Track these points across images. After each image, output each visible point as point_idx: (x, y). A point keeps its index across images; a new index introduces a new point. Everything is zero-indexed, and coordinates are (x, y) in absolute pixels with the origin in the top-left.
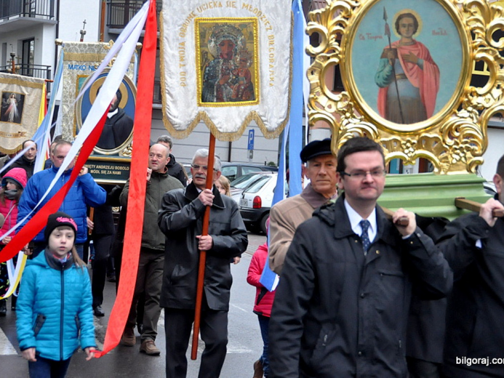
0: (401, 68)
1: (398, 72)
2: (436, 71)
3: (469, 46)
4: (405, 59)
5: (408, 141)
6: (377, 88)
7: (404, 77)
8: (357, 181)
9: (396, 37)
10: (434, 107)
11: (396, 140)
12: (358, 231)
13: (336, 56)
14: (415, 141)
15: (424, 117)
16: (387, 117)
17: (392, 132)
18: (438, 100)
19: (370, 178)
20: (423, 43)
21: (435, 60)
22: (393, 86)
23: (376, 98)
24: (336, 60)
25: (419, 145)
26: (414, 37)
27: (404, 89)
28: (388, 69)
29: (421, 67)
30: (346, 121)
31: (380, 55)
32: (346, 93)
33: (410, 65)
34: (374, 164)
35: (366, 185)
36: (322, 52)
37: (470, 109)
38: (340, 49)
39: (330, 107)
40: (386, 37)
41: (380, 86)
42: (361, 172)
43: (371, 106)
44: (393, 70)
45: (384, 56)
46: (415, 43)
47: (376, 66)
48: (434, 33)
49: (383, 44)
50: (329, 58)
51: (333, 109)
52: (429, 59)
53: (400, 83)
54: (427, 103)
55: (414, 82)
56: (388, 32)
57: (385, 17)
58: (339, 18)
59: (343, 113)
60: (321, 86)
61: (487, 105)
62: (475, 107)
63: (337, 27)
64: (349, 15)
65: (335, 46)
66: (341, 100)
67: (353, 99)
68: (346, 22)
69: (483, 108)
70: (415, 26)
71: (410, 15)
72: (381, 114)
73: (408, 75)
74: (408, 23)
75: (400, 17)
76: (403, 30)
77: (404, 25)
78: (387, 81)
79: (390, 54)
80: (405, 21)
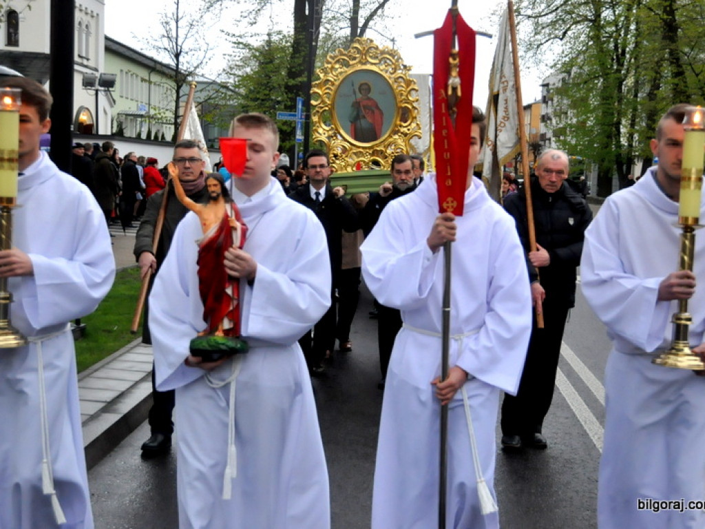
1: (361, 114)
2: (381, 113)
3: (398, 100)
5: (367, 152)
6: (350, 124)
7: (364, 117)
8: (312, 171)
9: (359, 96)
10: (381, 133)
11: (360, 152)
13: (327, 106)
14: (371, 152)
15: (375, 139)
16: (356, 139)
17: (359, 147)
18: (383, 130)
19: (318, 169)
20: (374, 98)
21: (381, 108)
22: (358, 122)
24: (327, 108)
25: (373, 154)
26: (369, 95)
27: (364, 123)
28: (355, 113)
29: (373, 112)
30: (333, 142)
31: (351, 104)
32: (333, 126)
33: (367, 111)
34: (322, 162)
35: (317, 173)
36: (319, 104)
37: (400, 134)
38: (328, 102)
39: (324, 134)
40: (354, 96)
41: (352, 122)
44: (358, 114)
45: (353, 106)
46: (369, 99)
48: (381, 94)
49: (353, 99)
50: (322, 108)
51: (326, 135)
52: (377, 107)
53: (362, 121)
54: (377, 131)
55: (369, 120)
56: (355, 93)
57: (353, 85)
58: (327, 86)
59: (332, 137)
60: (319, 123)
61: (408, 132)
62: (402, 133)
63: (327, 91)
64: (333, 84)
65: (327, 100)
66: (330, 130)
67: (337, 130)
68: (332, 88)
69: (406, 134)
70: (369, 90)
71: (366, 84)
72: (352, 137)
73: (366, 116)
74: (365, 88)
75: (361, 85)
76: (362, 91)
77: (363, 89)
78: (355, 120)
79: (356, 105)
80: (364, 87)
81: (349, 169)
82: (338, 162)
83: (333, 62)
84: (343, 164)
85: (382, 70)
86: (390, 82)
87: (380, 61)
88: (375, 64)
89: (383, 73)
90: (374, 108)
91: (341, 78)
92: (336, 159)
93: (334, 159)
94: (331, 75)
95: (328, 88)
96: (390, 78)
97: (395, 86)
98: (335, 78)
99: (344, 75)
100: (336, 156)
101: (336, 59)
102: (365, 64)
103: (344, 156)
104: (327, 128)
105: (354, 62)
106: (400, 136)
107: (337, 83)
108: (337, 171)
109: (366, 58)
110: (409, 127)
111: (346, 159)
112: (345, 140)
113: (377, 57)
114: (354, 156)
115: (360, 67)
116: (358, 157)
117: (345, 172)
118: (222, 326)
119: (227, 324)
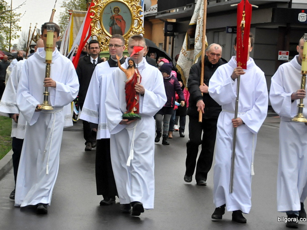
0: (116, 22)
2: (125, 22)
3: (133, 16)
4: (117, 19)
7: (116, 24)
8: (92, 50)
9: (114, 14)
10: (124, 32)
12: (92, 62)
13: (98, 18)
16: (112, 34)
18: (126, 30)
19: (95, 50)
20: (121, 15)
21: (124, 20)
22: (113, 26)
23: (109, 29)
26: (118, 13)
27: (116, 27)
28: (112, 22)
29: (121, 21)
30: (101, 36)
32: (101, 28)
33: (118, 21)
34: (96, 46)
35: (94, 51)
36: (94, 17)
37: (134, 33)
39: (97, 32)
41: (110, 27)
42: (93, 48)
43: (108, 32)
44: (113, 22)
45: (111, 18)
46: (119, 15)
47: (109, 21)
48: (124, 13)
50: (96, 19)
51: (98, 33)
52: (123, 19)
53: (115, 26)
54: (123, 31)
55: (119, 25)
57: (111, 8)
58: (98, 9)
59: (101, 33)
60: (94, 27)
61: (138, 32)
62: (135, 32)
63: (98, 11)
64: (101, 8)
65: (98, 16)
66: (100, 30)
67: (103, 30)
68: (100, 10)
69: (137, 32)
70: (119, 11)
71: (117, 8)
72: (110, 34)
73: (117, 24)
74: (117, 10)
75: (115, 8)
78: (112, 25)
79: (113, 18)
82: (103, 46)
84: (106, 47)
85: (125, 1)
86: (129, 7)
89: (126, 3)
91: (105, 5)
92: (103, 45)
93: (101, 44)
94: (100, 3)
96: (129, 5)
97: (131, 9)
98: (102, 5)
99: (107, 3)
100: (102, 43)
103: (106, 43)
104: (98, 29)
107: (103, 7)
108: (103, 50)
110: (138, 29)
112: (107, 35)
117: (107, 51)
118: (133, 110)
119: (135, 109)
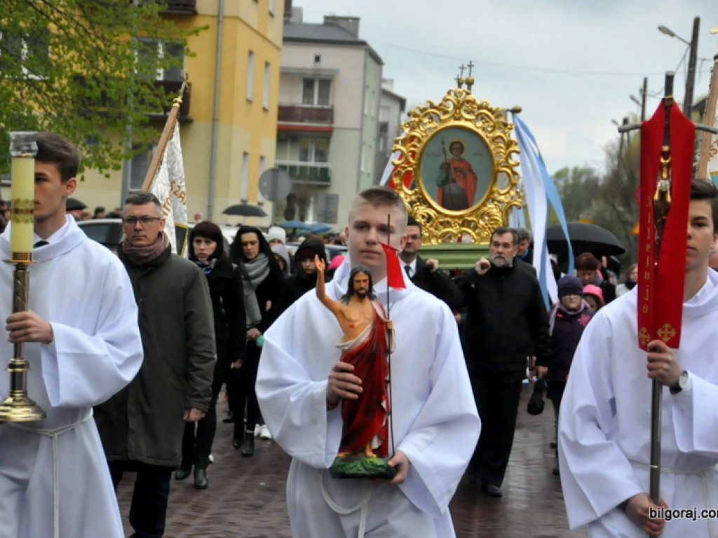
0: (453, 175)
1: (451, 178)
2: (475, 178)
3: (496, 163)
4: (456, 169)
5: (456, 222)
6: (436, 188)
7: (454, 181)
9: (450, 156)
10: (473, 200)
11: (448, 221)
13: (411, 166)
14: (460, 222)
15: (466, 206)
16: (444, 206)
17: (446, 216)
18: (476, 196)
20: (467, 160)
21: (475, 172)
22: (447, 186)
24: (411, 169)
25: (462, 225)
27: (454, 188)
28: (444, 176)
29: (465, 175)
30: (416, 208)
31: (439, 166)
32: (417, 190)
33: (458, 174)
34: (414, 233)
35: (409, 245)
36: (403, 163)
37: (496, 203)
38: (413, 162)
39: (406, 198)
40: (444, 156)
41: (439, 186)
43: (433, 198)
44: (447, 177)
45: (442, 167)
46: (461, 160)
48: (475, 154)
49: (441, 160)
50: (405, 167)
51: (409, 200)
52: (470, 170)
53: (452, 185)
54: (469, 198)
55: (460, 184)
56: (445, 152)
57: (443, 143)
58: (413, 143)
59: (415, 202)
60: (401, 185)
61: (506, 201)
62: (499, 202)
63: (412, 149)
64: (420, 141)
65: (411, 160)
66: (413, 194)
67: (422, 194)
68: (418, 145)
69: (503, 202)
70: (462, 149)
71: (459, 143)
72: (439, 204)
73: (457, 180)
74: (457, 148)
75: (452, 144)
76: (454, 151)
77: (455, 149)
78: (443, 183)
79: (446, 166)
80: (456, 146)
81: (434, 241)
83: (421, 115)
85: (478, 128)
86: (487, 140)
87: (477, 116)
88: (470, 120)
89: (480, 131)
90: (466, 171)
91: (430, 134)
94: (417, 130)
95: (415, 146)
96: (487, 137)
97: (492, 147)
98: (423, 134)
99: (434, 131)
101: (425, 112)
102: (459, 119)
103: (428, 225)
104: (410, 192)
105: (447, 116)
106: (495, 205)
107: (425, 140)
109: (460, 113)
110: (507, 195)
111: (431, 229)
112: (431, 207)
113: (473, 112)
114: (440, 227)
115: (453, 123)
116: (445, 227)
117: (429, 244)
118: (371, 446)
119: (376, 444)
